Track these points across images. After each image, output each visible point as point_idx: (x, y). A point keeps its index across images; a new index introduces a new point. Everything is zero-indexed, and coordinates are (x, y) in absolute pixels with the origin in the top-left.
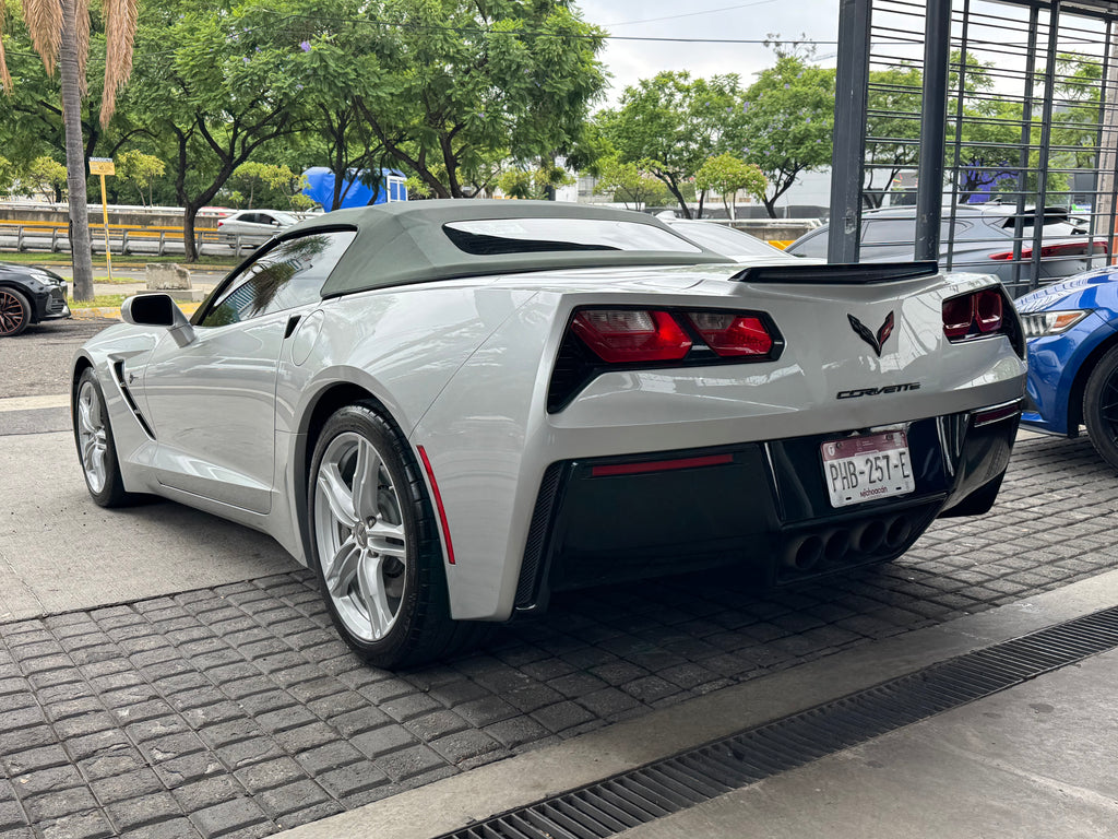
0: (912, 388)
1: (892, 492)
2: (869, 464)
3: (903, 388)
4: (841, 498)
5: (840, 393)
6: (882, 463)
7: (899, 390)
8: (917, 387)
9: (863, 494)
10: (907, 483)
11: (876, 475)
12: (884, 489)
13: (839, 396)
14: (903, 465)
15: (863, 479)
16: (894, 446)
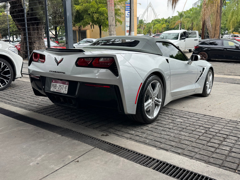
0: (63, 73)
1: (62, 92)
2: (60, 86)
3: (61, 73)
4: (52, 90)
5: (50, 71)
6: (62, 86)
7: (60, 73)
9: (57, 90)
11: (60, 88)
12: (61, 91)
14: (66, 88)
15: (57, 88)
16: (65, 84)
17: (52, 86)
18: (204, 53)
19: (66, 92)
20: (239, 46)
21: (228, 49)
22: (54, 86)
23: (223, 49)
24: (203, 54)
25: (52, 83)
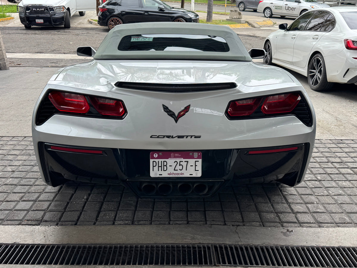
0: (196, 137)
1: (186, 174)
2: (176, 163)
3: (193, 137)
4: (156, 174)
5: (152, 136)
6: (184, 164)
7: (187, 137)
8: (199, 137)
9: (169, 174)
10: (196, 173)
11: (179, 167)
12: (182, 174)
13: (151, 137)
14: (196, 166)
15: (171, 168)
16: (193, 158)
17: (153, 166)
18: (117, 19)
19: (199, 174)
20: (164, 8)
21: (150, 13)
22: (159, 167)
23: (143, 12)
24: (115, 22)
25: (151, 161)
